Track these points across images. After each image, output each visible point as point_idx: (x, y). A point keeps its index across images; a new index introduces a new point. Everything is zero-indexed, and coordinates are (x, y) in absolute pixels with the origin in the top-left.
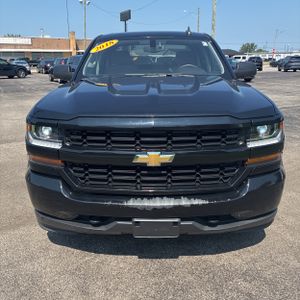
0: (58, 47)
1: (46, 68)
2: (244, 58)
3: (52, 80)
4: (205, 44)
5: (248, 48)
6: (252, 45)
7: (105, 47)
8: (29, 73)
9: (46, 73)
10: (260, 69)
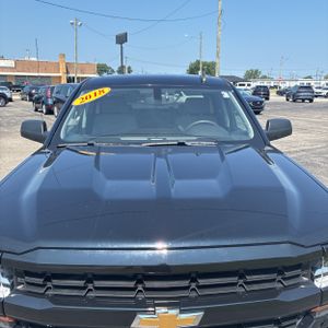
0: (46, 70)
1: (31, 95)
2: (249, 85)
3: (36, 110)
4: (226, 95)
5: (253, 75)
6: (256, 71)
7: (93, 98)
8: (11, 100)
9: (30, 100)
10: (267, 99)
